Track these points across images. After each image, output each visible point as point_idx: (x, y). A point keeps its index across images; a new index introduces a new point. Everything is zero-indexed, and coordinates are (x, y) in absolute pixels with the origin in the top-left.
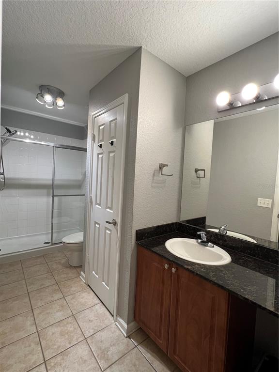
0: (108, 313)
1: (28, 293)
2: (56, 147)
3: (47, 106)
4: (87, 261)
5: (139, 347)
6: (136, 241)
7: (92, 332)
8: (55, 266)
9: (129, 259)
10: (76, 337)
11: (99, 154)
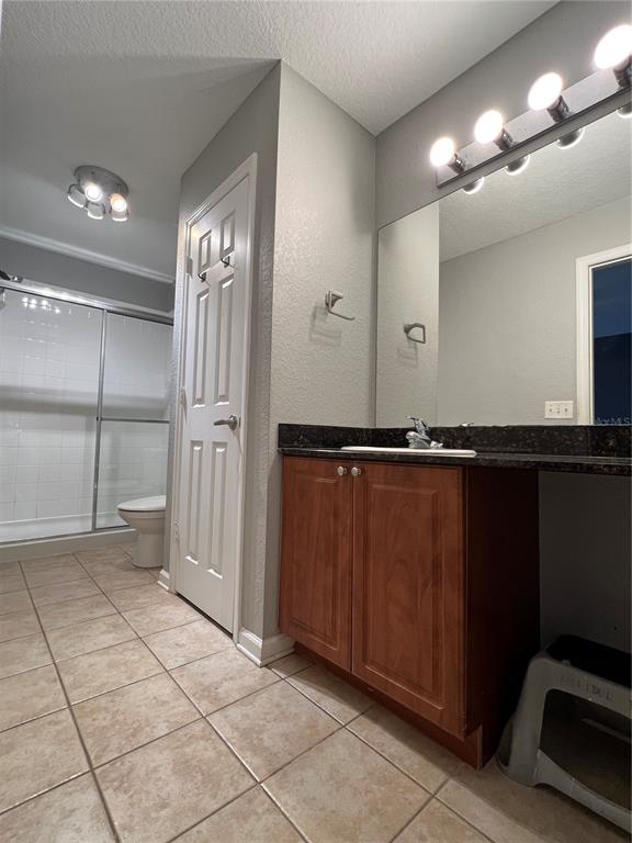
0: (220, 633)
1: (35, 608)
2: (109, 311)
3: (89, 214)
4: (173, 537)
5: (290, 680)
6: (279, 446)
7: (181, 661)
8: (100, 568)
9: (264, 488)
10: (143, 669)
11: (199, 296)
